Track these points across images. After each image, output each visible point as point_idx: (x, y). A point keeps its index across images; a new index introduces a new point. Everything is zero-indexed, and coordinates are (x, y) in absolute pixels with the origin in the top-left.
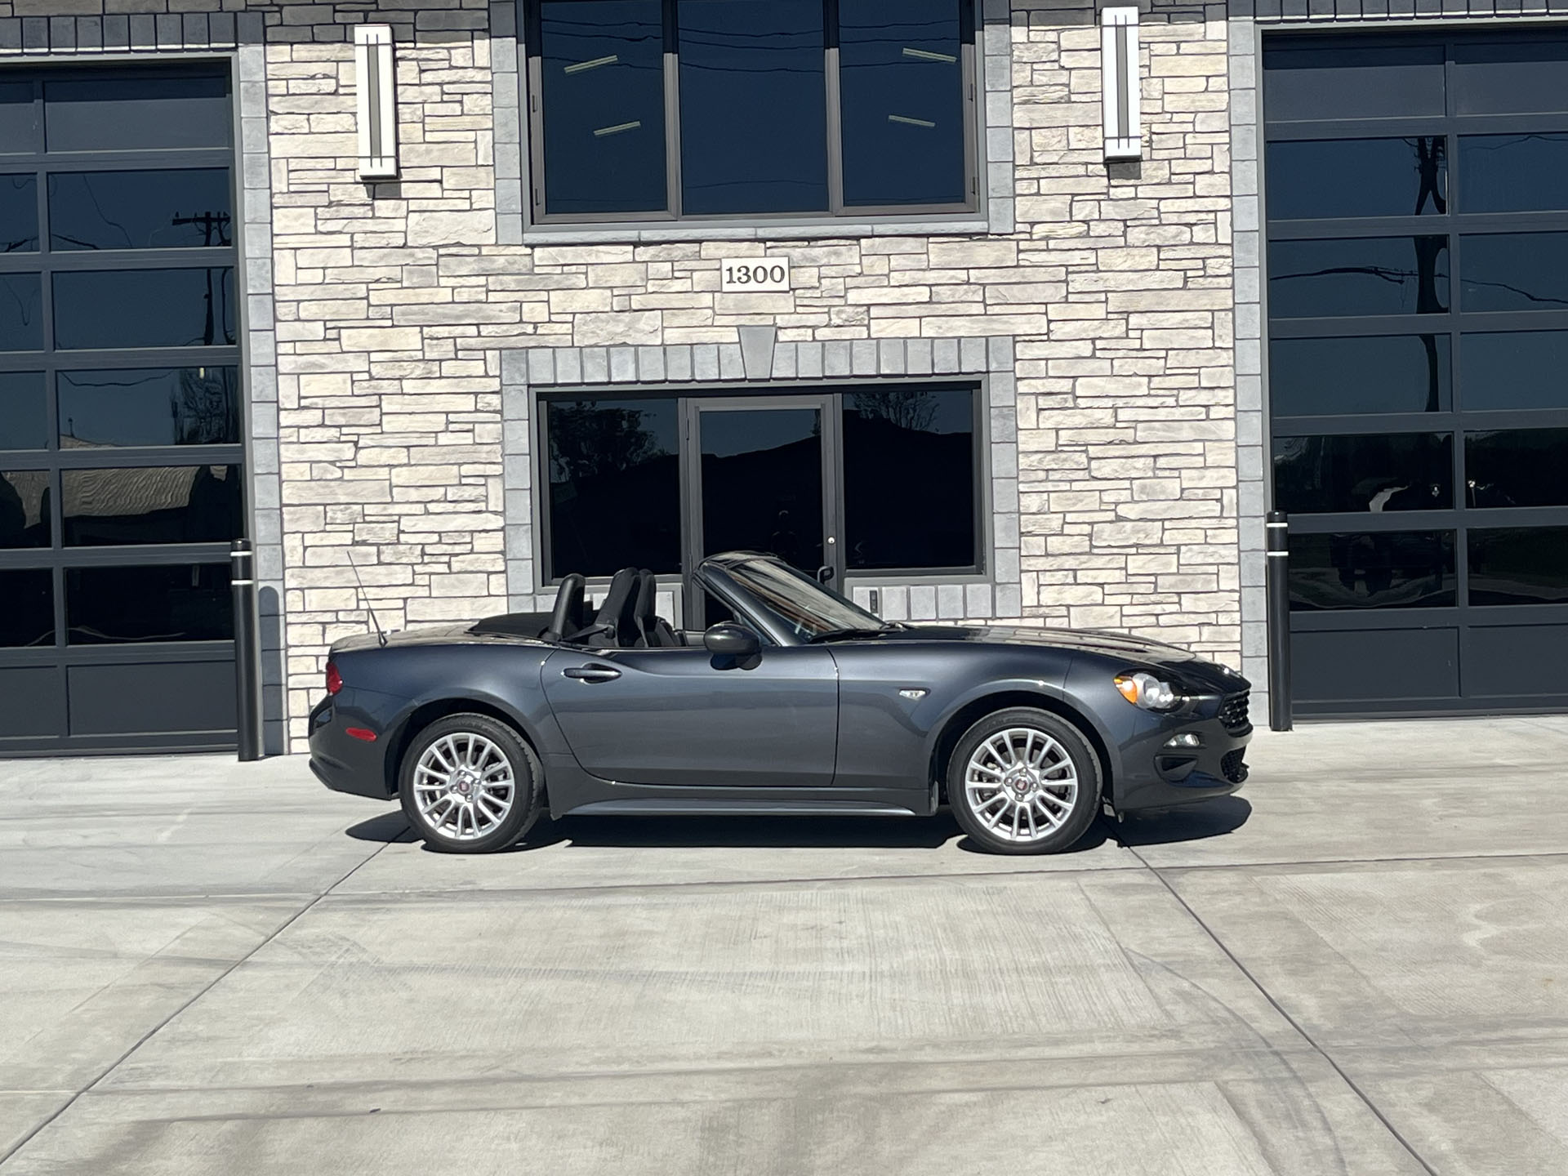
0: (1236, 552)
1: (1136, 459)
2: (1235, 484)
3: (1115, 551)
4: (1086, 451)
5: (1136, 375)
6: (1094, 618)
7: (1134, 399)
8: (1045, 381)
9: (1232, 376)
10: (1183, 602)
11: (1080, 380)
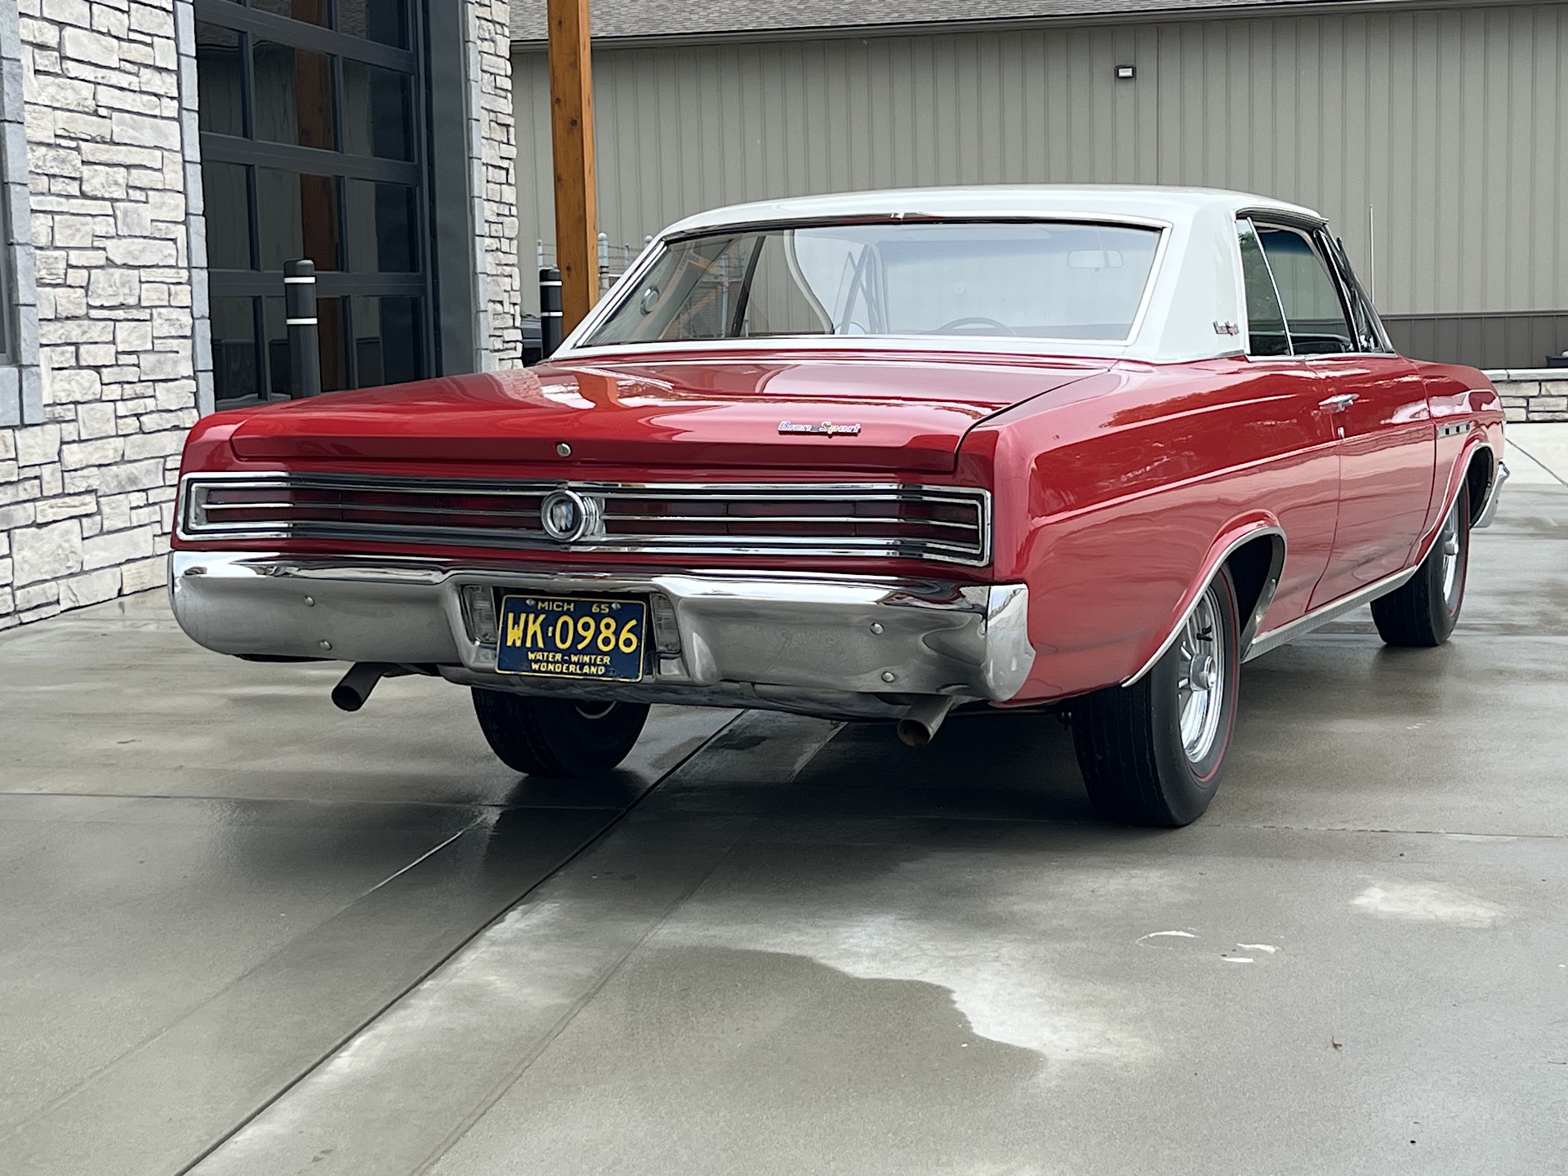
0: (191, 321)
1: (116, 169)
2: (183, 219)
3: (106, 314)
4: (77, 149)
5: (109, 34)
6: (98, 423)
7: (109, 71)
8: (40, 23)
9: (176, 56)
10: (157, 394)
11: (68, 30)
